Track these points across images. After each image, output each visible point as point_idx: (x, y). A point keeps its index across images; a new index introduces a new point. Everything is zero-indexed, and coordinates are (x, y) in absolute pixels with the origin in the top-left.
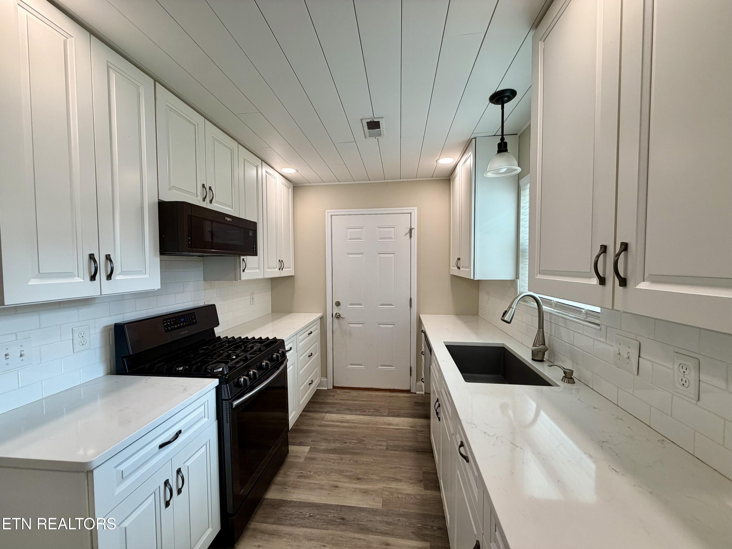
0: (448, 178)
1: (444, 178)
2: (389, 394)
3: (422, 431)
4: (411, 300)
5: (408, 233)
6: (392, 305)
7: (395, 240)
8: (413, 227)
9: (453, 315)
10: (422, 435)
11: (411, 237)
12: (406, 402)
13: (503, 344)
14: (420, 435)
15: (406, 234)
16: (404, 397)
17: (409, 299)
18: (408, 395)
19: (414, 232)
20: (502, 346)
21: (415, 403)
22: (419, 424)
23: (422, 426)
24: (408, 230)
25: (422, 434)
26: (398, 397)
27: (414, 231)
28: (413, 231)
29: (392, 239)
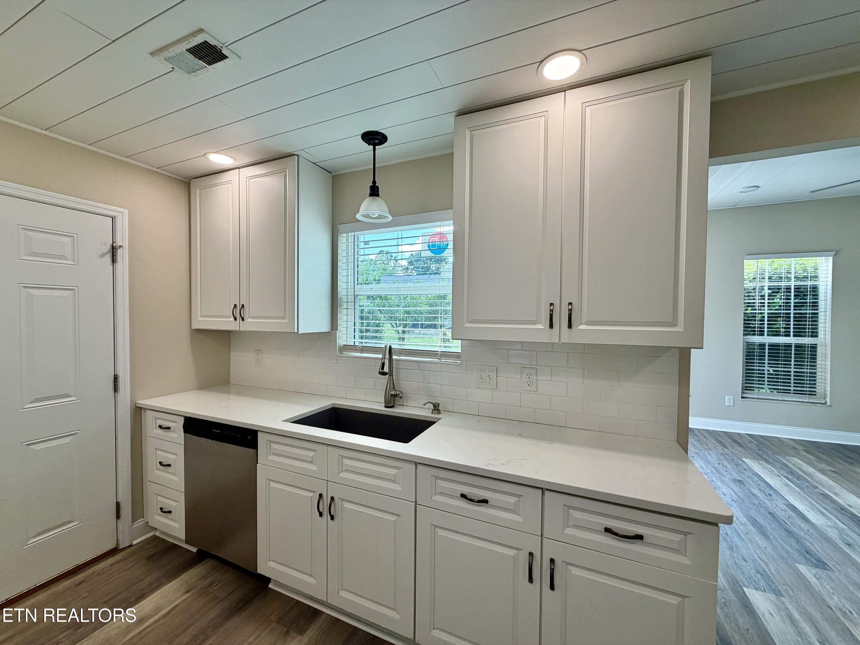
0: (188, 181)
1: (180, 178)
2: (68, 582)
3: (212, 584)
4: (116, 379)
5: (107, 253)
6: (70, 396)
7: (74, 261)
8: (119, 243)
9: (193, 390)
10: (218, 587)
11: (114, 260)
12: (128, 569)
13: (333, 404)
14: (215, 590)
15: (103, 255)
16: (111, 565)
17: (113, 378)
18: (118, 557)
19: (123, 255)
20: (332, 406)
21: (149, 558)
22: (194, 580)
23: (202, 578)
24: (108, 247)
25: (216, 586)
26: (99, 574)
27: (123, 252)
28: (119, 252)
29: (67, 259)
